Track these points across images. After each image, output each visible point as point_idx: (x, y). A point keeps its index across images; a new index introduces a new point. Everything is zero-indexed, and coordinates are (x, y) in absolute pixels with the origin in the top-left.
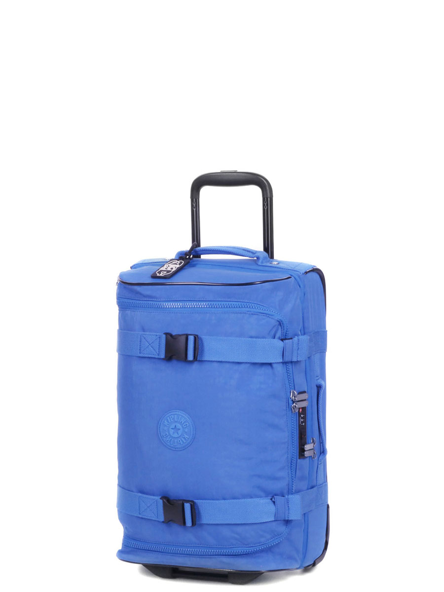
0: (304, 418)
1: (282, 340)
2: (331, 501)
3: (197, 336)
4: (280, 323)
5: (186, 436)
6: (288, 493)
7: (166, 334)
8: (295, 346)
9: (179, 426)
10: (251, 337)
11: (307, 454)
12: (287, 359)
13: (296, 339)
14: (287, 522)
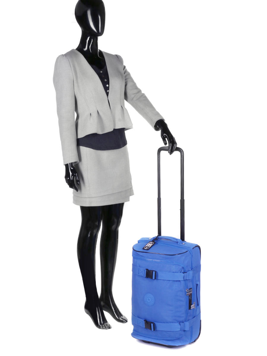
0: (191, 297)
1: (183, 273)
2: (202, 319)
3: (156, 271)
4: (183, 268)
5: (152, 302)
6: (185, 322)
7: (146, 269)
8: (188, 275)
9: (150, 299)
10: (173, 272)
11: (191, 308)
12: (185, 279)
13: (188, 272)
14: (184, 331)
